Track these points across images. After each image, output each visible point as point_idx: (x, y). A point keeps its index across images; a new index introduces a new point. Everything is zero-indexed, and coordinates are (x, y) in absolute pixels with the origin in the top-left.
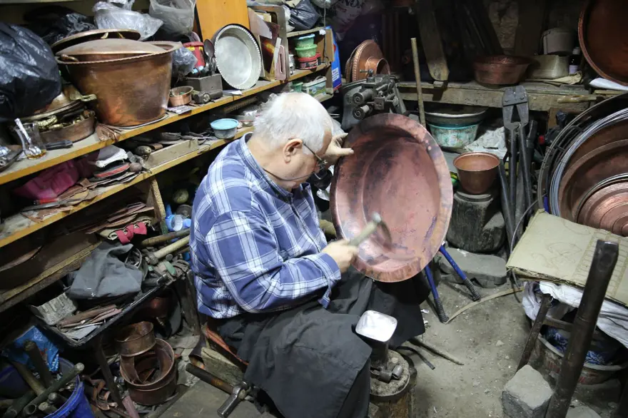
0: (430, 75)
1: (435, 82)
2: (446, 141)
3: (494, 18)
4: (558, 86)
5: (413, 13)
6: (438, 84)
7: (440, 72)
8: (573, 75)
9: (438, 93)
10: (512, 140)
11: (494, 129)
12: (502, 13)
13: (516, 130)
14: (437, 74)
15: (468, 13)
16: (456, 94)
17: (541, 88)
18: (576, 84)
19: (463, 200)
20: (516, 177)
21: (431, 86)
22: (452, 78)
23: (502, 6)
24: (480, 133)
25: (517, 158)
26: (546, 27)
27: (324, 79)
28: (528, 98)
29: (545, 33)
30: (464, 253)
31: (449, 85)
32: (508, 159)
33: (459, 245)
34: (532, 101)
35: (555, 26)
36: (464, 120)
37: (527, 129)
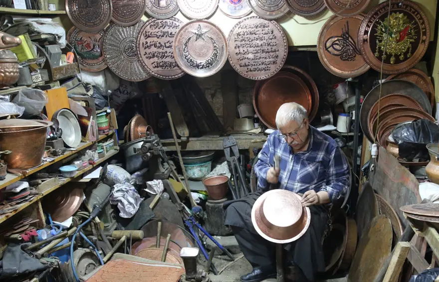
0: (178, 134)
1: (182, 138)
2: (194, 174)
3: (209, 98)
4: (251, 135)
5: (162, 98)
6: (184, 139)
7: (184, 132)
8: (257, 128)
9: (184, 144)
10: (233, 166)
11: (221, 163)
12: (213, 96)
13: (234, 161)
14: (182, 133)
15: (194, 96)
16: (196, 144)
17: (242, 137)
18: (260, 133)
19: (212, 205)
20: (239, 188)
21: (180, 141)
22: (192, 135)
23: (213, 92)
24: (213, 167)
25: (237, 178)
26: (238, 103)
27: (112, 140)
28: (237, 143)
29: (238, 106)
30: (219, 237)
31: (190, 139)
32: (232, 179)
33: (215, 233)
34: (239, 144)
35: (242, 102)
36: (203, 159)
37: (239, 159)
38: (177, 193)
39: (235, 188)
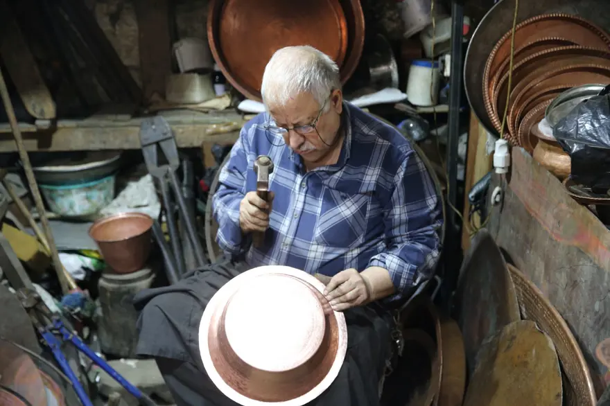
0: (26, 111)
1: (38, 122)
2: (71, 207)
3: (105, 24)
4: (207, 113)
6: (43, 124)
7: (43, 108)
8: (220, 97)
9: (44, 137)
10: (164, 191)
11: (137, 178)
12: (115, 18)
13: (166, 176)
14: (38, 110)
15: (66, 17)
16: (73, 135)
17: (186, 118)
18: (227, 108)
19: (113, 285)
20: (180, 241)
21: (32, 128)
22: (62, 114)
23: (113, 8)
24: (119, 188)
25: (176, 216)
26: (176, 36)
28: (173, 132)
29: (175, 45)
30: (132, 363)
31: (60, 124)
32: (164, 219)
33: (122, 353)
34: (178, 137)
35: (185, 35)
36: (92, 173)
37: (179, 172)
38: (23, 262)
39: (171, 239)
